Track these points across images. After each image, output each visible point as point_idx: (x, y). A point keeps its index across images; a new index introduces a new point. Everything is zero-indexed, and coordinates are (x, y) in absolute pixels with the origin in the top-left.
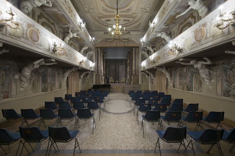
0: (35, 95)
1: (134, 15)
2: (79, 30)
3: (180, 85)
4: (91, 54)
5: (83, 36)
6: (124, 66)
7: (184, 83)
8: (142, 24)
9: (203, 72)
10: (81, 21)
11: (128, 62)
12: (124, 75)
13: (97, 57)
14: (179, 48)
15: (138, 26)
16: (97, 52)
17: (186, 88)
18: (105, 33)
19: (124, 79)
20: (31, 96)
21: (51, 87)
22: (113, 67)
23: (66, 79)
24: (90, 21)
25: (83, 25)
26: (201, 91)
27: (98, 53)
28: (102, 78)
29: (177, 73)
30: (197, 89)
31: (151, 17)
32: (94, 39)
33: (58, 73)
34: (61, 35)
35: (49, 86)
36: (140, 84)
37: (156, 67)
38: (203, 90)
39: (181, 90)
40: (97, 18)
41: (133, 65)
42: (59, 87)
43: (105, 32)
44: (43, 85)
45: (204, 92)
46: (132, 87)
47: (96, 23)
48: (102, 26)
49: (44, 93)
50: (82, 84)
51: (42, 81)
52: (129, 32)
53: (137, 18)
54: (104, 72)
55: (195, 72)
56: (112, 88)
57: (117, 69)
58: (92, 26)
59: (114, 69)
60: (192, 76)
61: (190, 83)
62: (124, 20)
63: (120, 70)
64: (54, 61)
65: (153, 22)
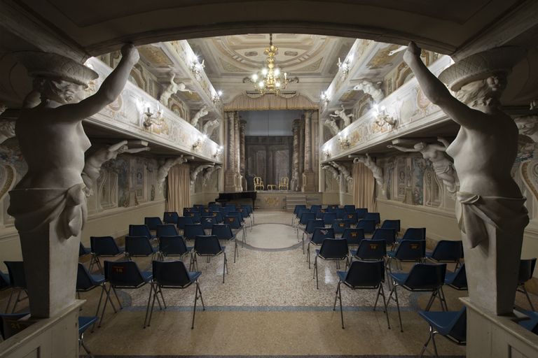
0: (106, 212)
1: (307, 44)
2: (192, 76)
3: (399, 192)
4: (215, 127)
5: (199, 90)
6: (286, 152)
7: (407, 190)
8: (324, 61)
9: (438, 167)
10: (196, 58)
11: (296, 142)
12: (286, 171)
13: (226, 133)
14: (392, 118)
15: (316, 66)
16: (226, 120)
17: (410, 199)
18: (245, 79)
19: (285, 180)
20: (100, 214)
21: (136, 198)
22: (261, 154)
23: (164, 179)
24: (212, 55)
25: (200, 67)
26: (437, 205)
27: (229, 123)
28: (238, 180)
29: (393, 168)
30: (430, 201)
31: (344, 45)
32: (220, 93)
33: (147, 169)
34: (154, 89)
35: (132, 195)
36: (320, 191)
37: (352, 154)
38: (440, 203)
39: (401, 203)
40: (227, 49)
41: (307, 149)
42: (150, 198)
43: (244, 77)
44: (122, 192)
45: (443, 206)
46: (302, 198)
47: (226, 59)
48: (238, 66)
49: (122, 208)
50: (196, 192)
51: (119, 184)
52: (297, 78)
53: (314, 49)
54: (243, 165)
55: (427, 166)
56: (259, 200)
57: (271, 158)
58: (217, 64)
59: (263, 159)
60: (422, 174)
61: (418, 188)
62: (286, 54)
63: (278, 160)
64: (146, 144)
65: (346, 60)
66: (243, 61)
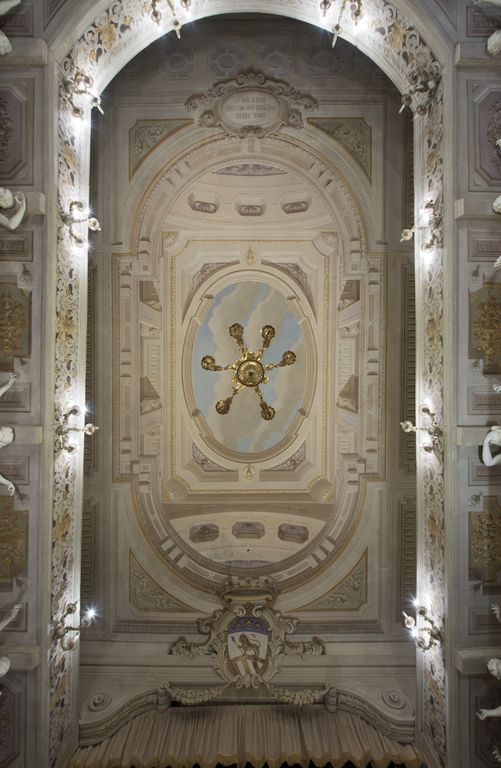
1: (324, 498)
8: (374, 564)
40: (154, 517)
43: (175, 637)
52: (319, 643)
53: (342, 517)
62: (282, 533)
66: (183, 562)
